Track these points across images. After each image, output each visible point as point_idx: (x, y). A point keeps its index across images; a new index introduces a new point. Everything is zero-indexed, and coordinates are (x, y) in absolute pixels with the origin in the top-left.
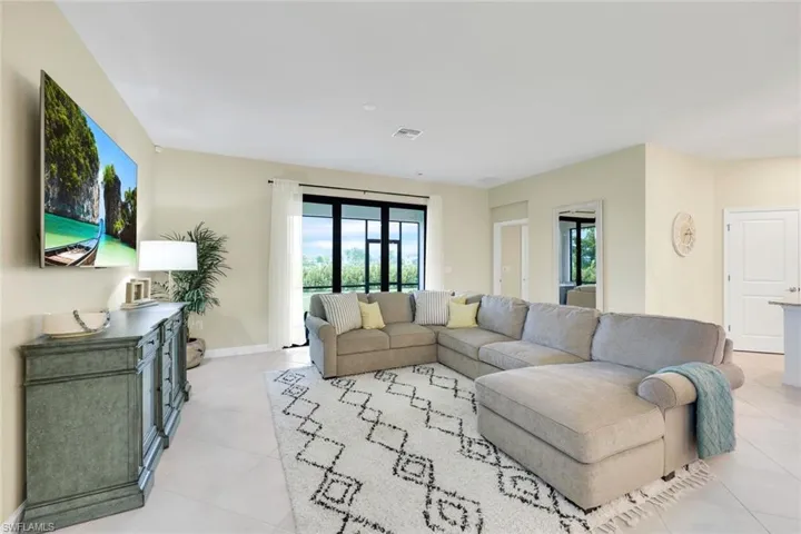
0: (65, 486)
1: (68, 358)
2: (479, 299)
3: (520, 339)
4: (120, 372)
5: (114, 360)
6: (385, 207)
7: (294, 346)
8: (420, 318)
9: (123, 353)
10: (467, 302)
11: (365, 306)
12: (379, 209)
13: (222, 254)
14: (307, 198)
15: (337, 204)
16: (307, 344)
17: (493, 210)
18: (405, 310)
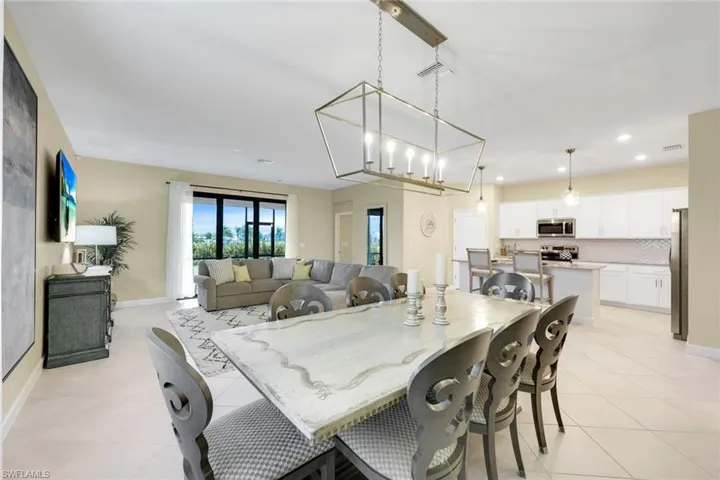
0: (68, 347)
1: (70, 285)
2: (311, 263)
3: (328, 282)
4: (97, 293)
5: (93, 287)
6: (256, 202)
7: (186, 298)
8: (276, 275)
9: (98, 284)
10: (306, 265)
11: (237, 268)
12: (252, 202)
13: (129, 234)
14: (196, 194)
15: (220, 199)
16: (196, 296)
17: (335, 205)
18: (266, 270)
